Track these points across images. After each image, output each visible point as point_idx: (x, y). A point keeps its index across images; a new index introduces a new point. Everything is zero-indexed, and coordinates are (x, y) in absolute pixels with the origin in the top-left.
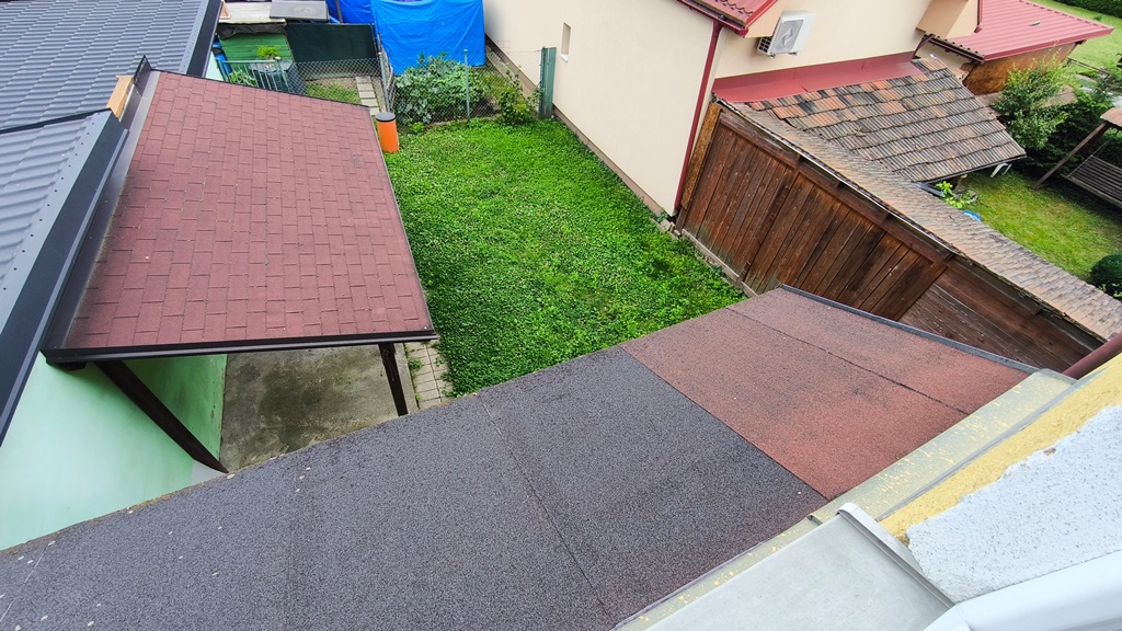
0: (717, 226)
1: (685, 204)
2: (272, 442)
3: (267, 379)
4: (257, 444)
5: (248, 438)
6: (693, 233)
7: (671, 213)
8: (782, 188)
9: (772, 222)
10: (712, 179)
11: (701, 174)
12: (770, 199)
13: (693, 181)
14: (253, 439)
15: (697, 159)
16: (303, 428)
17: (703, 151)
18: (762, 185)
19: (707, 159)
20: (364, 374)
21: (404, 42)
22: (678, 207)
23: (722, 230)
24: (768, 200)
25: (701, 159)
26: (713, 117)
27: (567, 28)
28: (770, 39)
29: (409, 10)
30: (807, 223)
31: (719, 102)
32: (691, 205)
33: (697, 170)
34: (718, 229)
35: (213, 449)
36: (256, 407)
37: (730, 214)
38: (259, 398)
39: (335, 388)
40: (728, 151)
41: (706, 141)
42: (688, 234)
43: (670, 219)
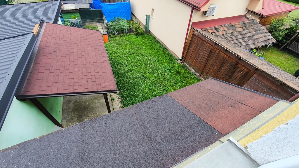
0: (193, 61)
1: (184, 56)
2: (75, 119)
3: (74, 103)
4: (71, 120)
5: (69, 119)
6: (186, 63)
7: (181, 58)
8: (211, 51)
9: (208, 60)
10: (192, 49)
11: (189, 48)
12: (207, 54)
13: (186, 50)
14: (70, 119)
15: (187, 44)
16: (83, 116)
17: (189, 42)
18: (205, 50)
19: (190, 44)
20: (99, 102)
21: (110, 14)
22: (183, 57)
23: (195, 62)
24: (207, 55)
25: (188, 44)
26: (192, 33)
27: (153, 10)
28: (207, 12)
29: (111, 6)
30: (217, 61)
31: (193, 29)
32: (186, 56)
33: (187, 47)
34: (193, 62)
35: (60, 121)
36: (71, 110)
37: (196, 58)
38: (72, 108)
39: (92, 105)
40: (196, 42)
41: (190, 39)
42: (185, 64)
43: (180, 60)
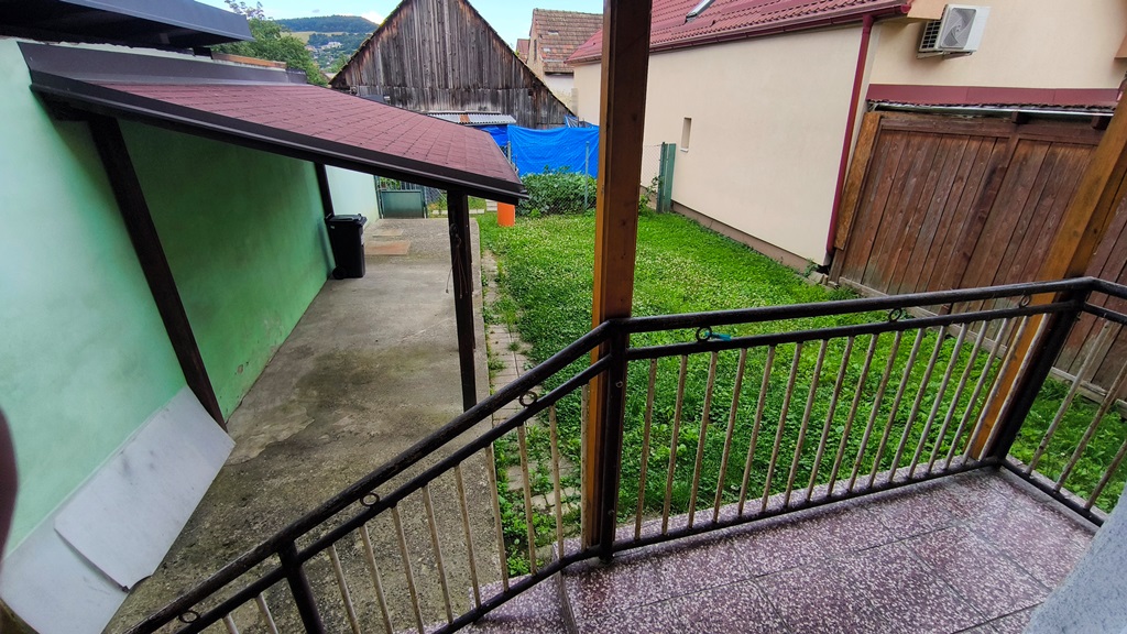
0: (891, 257)
1: (840, 245)
2: (297, 413)
3: (318, 359)
4: (278, 414)
5: (271, 407)
6: (855, 278)
7: (821, 260)
8: (993, 172)
10: (876, 200)
11: (861, 200)
12: (973, 194)
13: (849, 214)
14: (276, 409)
15: (853, 184)
16: (338, 406)
17: (861, 172)
18: (959, 178)
19: (868, 179)
22: (832, 251)
23: (901, 260)
24: (971, 196)
26: (871, 128)
27: (689, 120)
31: (878, 108)
32: (849, 242)
33: (854, 197)
34: (895, 261)
36: (295, 381)
38: (303, 373)
42: (849, 281)
43: (822, 269)
